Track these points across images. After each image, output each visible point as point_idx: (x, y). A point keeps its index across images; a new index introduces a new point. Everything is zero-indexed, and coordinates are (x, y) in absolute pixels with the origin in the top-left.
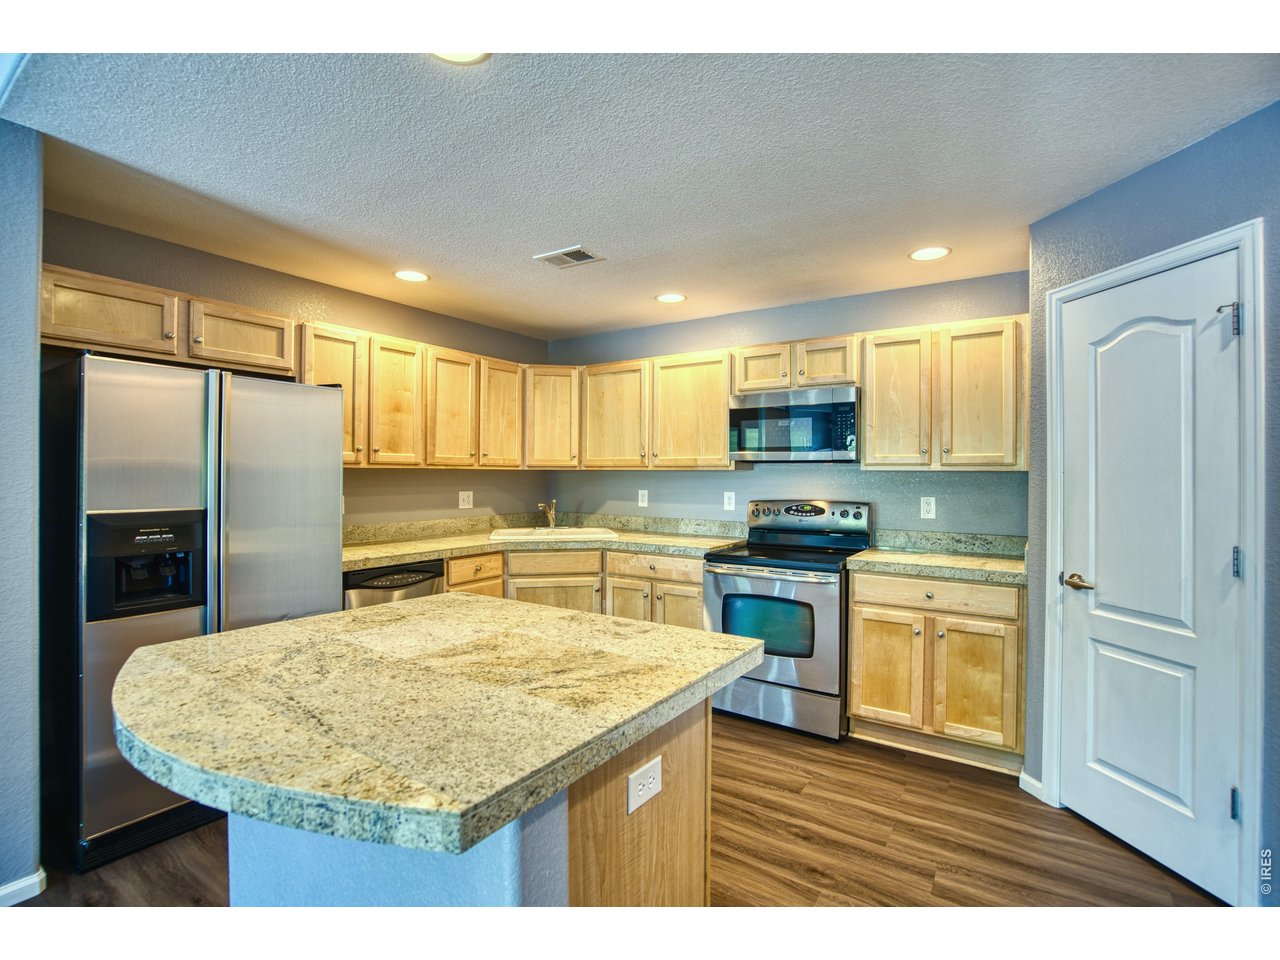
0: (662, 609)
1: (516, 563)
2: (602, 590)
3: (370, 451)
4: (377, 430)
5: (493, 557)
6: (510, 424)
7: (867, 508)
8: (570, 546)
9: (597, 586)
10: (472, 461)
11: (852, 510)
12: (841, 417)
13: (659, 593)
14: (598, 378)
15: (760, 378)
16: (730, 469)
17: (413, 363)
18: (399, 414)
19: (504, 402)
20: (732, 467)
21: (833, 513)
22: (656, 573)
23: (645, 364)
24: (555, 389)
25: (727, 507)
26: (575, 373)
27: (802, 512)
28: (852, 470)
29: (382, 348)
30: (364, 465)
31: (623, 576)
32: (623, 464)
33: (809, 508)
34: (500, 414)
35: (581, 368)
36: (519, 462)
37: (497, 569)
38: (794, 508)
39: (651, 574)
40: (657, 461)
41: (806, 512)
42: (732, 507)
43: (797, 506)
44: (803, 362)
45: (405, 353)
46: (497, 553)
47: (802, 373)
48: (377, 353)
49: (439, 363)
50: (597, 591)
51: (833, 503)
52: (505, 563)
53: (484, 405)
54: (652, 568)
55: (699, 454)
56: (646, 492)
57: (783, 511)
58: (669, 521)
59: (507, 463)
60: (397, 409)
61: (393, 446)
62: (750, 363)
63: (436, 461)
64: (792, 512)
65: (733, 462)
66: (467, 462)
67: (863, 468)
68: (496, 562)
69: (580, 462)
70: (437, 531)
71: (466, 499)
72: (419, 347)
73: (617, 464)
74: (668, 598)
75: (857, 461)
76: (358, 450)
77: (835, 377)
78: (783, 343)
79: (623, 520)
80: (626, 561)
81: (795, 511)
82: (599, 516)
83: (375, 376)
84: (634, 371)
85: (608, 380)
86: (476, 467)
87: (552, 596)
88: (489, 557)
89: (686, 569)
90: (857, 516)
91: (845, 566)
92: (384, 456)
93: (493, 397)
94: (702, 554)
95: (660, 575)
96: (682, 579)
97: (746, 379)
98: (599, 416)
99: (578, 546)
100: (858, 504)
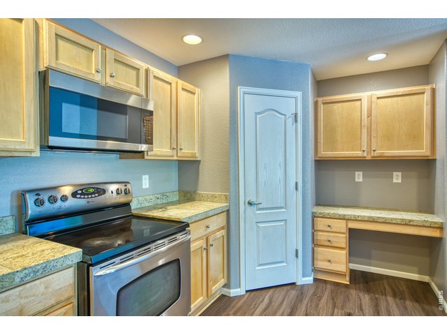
15: (72, 63)
21: (112, 191)
27: (88, 195)
33: (91, 190)
38: (80, 192)
43: (82, 190)
62: (60, 41)
64: (78, 196)
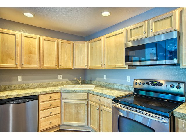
0: (102, 114)
1: (64, 95)
2: (88, 105)
3: (21, 64)
4: (24, 59)
5: (57, 94)
6: (69, 57)
7: (183, 84)
8: (78, 91)
9: (86, 103)
10: (56, 67)
11: (176, 85)
12: (170, 46)
13: (101, 109)
14: (91, 44)
15: (136, 36)
16: (126, 68)
17: (36, 41)
18: (32, 54)
19: (67, 51)
20: (127, 68)
21: (167, 86)
22: (100, 102)
23: (102, 38)
24: (81, 48)
25: (128, 81)
26: (86, 43)
27: (153, 84)
28: (175, 68)
29: (25, 37)
30: (19, 68)
31: (93, 102)
32: (97, 67)
33: (156, 83)
34: (65, 55)
35: (88, 42)
36: (72, 67)
37: (58, 97)
38: (150, 82)
39: (99, 102)
40: (105, 66)
41: (155, 84)
42: (129, 81)
43: (151, 82)
44: (152, 26)
45: (33, 38)
46: (59, 92)
47: (152, 31)
48: (23, 38)
49: (45, 41)
50: (86, 105)
51: (167, 81)
52: (61, 95)
53: (60, 52)
54: (99, 100)
55: (117, 64)
56: (106, 75)
57: (146, 83)
58: (112, 84)
59: (67, 67)
60: (31, 53)
61: (29, 63)
62: (132, 31)
63: (44, 67)
64: (149, 84)
65: (127, 66)
66: (55, 67)
67: (181, 67)
68: (58, 95)
69: (88, 67)
70: (50, 85)
71: (60, 77)
72: (38, 37)
73: (96, 67)
74: (104, 111)
75: (178, 64)
76: (17, 64)
77: (167, 29)
78: (144, 21)
79: (101, 83)
80: (93, 97)
81: (150, 83)
82: (95, 82)
83: (22, 44)
84: (99, 40)
85: (94, 44)
86: (58, 68)
87: (74, 105)
88: (55, 94)
89: (109, 103)
90: (178, 87)
91: (172, 114)
92: (26, 66)
93: (63, 51)
94: (112, 98)
95: (102, 103)
96: (108, 105)
97: (131, 37)
98: (92, 54)
99: (80, 91)
100: (179, 82)
